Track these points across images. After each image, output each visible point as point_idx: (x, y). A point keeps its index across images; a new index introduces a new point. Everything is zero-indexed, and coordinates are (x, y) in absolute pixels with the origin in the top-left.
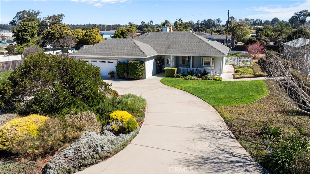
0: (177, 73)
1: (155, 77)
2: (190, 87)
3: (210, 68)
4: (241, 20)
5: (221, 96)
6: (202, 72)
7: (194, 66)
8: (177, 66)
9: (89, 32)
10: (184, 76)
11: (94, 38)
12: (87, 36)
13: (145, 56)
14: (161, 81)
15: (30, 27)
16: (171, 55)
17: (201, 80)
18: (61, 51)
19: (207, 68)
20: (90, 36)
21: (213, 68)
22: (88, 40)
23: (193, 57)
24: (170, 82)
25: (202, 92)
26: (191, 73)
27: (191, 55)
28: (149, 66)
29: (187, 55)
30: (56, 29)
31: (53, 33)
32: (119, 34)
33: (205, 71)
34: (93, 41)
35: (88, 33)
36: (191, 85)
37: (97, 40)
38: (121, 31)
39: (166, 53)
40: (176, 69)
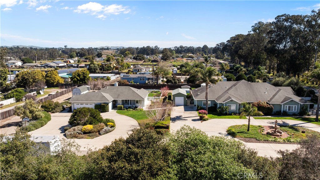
0: (124, 108)
1: (113, 110)
2: (129, 114)
3: (138, 104)
4: (177, 47)
5: (140, 117)
6: (135, 107)
7: (131, 104)
8: (123, 104)
9: (50, 73)
10: (127, 109)
11: (54, 79)
12: (48, 77)
13: (109, 101)
14: (117, 112)
15: (3, 72)
16: (120, 99)
17: (134, 110)
18: (35, 92)
19: (137, 105)
20: (51, 77)
21: (140, 104)
22: (49, 80)
23: (130, 100)
24: (121, 112)
25: (134, 116)
26: (130, 108)
27: (129, 99)
28: (110, 105)
29: (128, 99)
30: (30, 76)
31: (28, 79)
32: (76, 76)
33: (136, 106)
34: (54, 81)
35: (49, 75)
36: (130, 113)
37: (56, 80)
38: (78, 73)
39: (117, 98)
40: (123, 106)
